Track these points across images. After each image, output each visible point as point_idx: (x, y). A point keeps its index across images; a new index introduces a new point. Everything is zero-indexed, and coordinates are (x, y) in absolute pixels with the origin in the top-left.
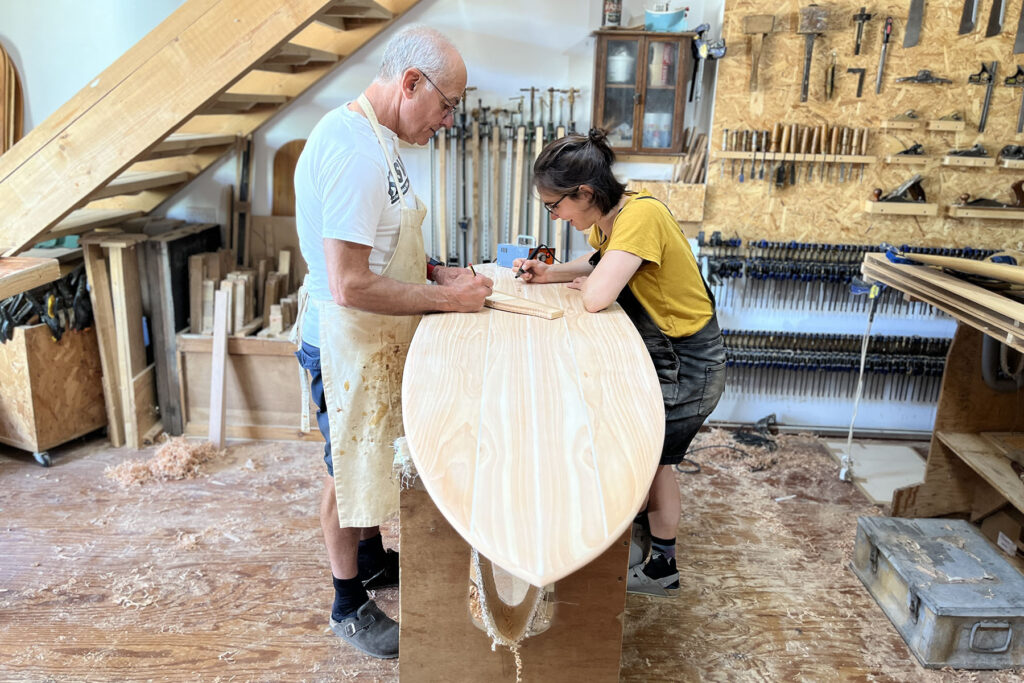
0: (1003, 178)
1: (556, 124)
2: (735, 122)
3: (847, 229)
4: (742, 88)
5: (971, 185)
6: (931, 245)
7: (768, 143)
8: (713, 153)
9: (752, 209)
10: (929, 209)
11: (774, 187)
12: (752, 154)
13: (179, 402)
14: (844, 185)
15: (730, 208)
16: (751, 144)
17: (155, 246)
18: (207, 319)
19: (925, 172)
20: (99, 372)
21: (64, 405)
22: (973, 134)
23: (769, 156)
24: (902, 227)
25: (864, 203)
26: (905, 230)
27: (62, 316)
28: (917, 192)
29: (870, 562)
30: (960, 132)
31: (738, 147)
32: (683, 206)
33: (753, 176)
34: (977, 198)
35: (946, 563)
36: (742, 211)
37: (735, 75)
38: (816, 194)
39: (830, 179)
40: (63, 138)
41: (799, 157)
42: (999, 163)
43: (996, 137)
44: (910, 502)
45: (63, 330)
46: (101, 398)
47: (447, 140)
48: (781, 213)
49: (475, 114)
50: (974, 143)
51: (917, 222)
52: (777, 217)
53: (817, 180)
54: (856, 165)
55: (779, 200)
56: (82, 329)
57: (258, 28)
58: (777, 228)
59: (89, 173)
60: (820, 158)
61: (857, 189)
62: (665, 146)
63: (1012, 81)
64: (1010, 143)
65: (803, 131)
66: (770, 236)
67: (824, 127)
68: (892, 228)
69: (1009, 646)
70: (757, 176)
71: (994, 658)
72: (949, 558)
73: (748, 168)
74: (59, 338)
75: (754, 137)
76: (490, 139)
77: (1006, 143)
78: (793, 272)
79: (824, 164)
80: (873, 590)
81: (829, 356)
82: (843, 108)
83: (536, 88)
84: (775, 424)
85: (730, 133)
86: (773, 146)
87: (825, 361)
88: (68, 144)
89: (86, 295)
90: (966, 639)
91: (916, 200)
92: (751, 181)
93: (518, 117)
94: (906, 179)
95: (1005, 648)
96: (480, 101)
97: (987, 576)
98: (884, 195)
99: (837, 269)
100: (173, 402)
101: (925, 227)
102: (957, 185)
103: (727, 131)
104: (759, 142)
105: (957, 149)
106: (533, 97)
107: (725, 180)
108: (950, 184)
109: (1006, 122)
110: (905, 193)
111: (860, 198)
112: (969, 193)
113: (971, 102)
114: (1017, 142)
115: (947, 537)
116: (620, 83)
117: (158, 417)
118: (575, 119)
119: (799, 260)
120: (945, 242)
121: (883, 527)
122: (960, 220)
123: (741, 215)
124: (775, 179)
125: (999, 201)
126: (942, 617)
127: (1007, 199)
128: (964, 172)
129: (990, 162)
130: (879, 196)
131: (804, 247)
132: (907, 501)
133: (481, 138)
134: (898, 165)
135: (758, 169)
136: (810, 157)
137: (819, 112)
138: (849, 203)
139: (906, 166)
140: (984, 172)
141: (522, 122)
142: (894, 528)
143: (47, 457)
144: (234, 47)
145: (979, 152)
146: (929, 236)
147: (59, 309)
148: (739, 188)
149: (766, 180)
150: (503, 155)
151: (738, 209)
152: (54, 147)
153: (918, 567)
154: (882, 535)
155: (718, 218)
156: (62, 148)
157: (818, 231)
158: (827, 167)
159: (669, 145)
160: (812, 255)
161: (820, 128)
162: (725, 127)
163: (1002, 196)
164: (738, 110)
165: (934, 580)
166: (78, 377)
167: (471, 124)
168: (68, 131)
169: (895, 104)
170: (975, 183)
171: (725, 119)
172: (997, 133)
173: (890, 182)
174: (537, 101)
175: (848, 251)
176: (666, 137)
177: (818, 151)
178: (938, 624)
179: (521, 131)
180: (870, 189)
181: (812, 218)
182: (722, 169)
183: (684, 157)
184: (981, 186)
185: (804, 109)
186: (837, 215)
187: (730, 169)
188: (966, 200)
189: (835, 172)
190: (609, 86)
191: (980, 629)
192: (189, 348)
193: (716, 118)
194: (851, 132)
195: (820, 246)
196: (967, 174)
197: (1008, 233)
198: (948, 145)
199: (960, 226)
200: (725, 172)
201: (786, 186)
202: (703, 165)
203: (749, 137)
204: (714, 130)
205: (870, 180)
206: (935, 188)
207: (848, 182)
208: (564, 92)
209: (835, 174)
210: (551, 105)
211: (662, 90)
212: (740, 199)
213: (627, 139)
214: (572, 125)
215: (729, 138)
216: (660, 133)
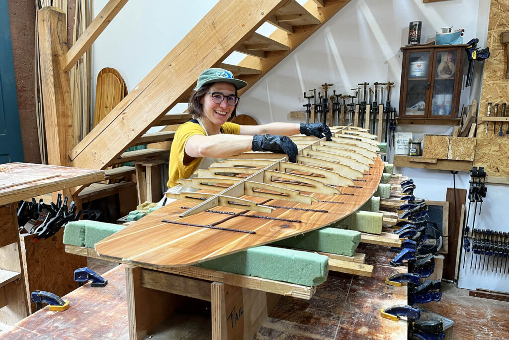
1: (379, 103)
2: (497, 98)
4: (502, 77)
8: (481, 117)
15: (493, 153)
31: (498, 114)
37: (497, 69)
40: (124, 114)
47: (316, 113)
49: (332, 98)
57: (206, 56)
62: (447, 114)
73: (505, 128)
76: (339, 112)
83: (367, 83)
85: (493, 105)
88: (126, 116)
93: (356, 99)
96: (334, 91)
103: (491, 104)
106: (365, 88)
107: (490, 135)
116: (418, 77)
118: (390, 100)
133: (334, 112)
141: (358, 102)
144: (195, 67)
148: (499, 140)
151: (499, 153)
152: (120, 118)
156: (123, 119)
159: (450, 113)
162: (490, 101)
164: (499, 91)
168: (126, 111)
171: (490, 96)
174: (368, 90)
176: (448, 108)
179: (357, 107)
182: (487, 128)
187: (493, 128)
190: (410, 79)
193: (483, 96)
200: (489, 130)
203: (506, 108)
204: (483, 103)
208: (384, 84)
210: (376, 92)
211: (446, 80)
212: (500, 147)
213: (421, 110)
214: (389, 103)
215: (492, 108)
216: (444, 106)
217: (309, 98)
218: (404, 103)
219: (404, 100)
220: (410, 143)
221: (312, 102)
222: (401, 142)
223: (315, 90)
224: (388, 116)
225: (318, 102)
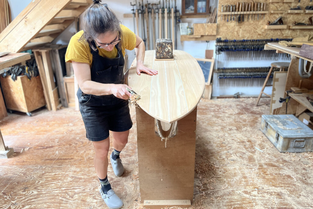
0: (306, 16)
1: (171, 7)
2: (225, 3)
3: (260, 35)
5: (297, 19)
6: (285, 38)
7: (236, 9)
8: (219, 13)
9: (231, 30)
10: (284, 27)
11: (237, 23)
12: (231, 13)
13: (66, 97)
14: (259, 21)
15: (224, 30)
16: (230, 9)
17: (54, 51)
18: (72, 73)
19: (283, 15)
20: (42, 89)
21: (33, 99)
22: (297, 3)
23: (236, 13)
24: (276, 33)
25: (265, 26)
26: (277, 34)
27: (30, 73)
28: (281, 22)
29: (265, 127)
30: (293, 2)
31: (226, 11)
32: (210, 30)
33: (231, 20)
34: (299, 23)
35: (287, 125)
36: (228, 31)
38: (250, 24)
39: (254, 19)
40: (26, 18)
41: (245, 13)
42: (304, 11)
43: (304, 4)
44: (278, 112)
45: (31, 77)
46: (43, 97)
47: (138, 14)
48: (240, 31)
49: (146, 6)
50: (297, 6)
51: (281, 31)
52: (238, 32)
53: (250, 20)
54: (262, 14)
55: (239, 27)
56: (36, 76)
58: (239, 36)
59: (34, 28)
60: (251, 12)
61: (263, 22)
62: (204, 12)
64: (308, 5)
65: (246, 4)
66: (236, 38)
67: (252, 2)
68: (273, 33)
69: (305, 146)
70: (232, 20)
71: (301, 149)
72: (288, 124)
73: (229, 18)
74: (30, 79)
75: (231, 7)
76: (151, 12)
77: (307, 5)
78: (243, 48)
79: (253, 14)
80: (266, 134)
81: (255, 73)
84: (239, 95)
85: (224, 6)
86: (237, 10)
87: (253, 75)
88: (27, 20)
89: (36, 67)
90: (292, 144)
91: (280, 24)
92: (230, 21)
93: (159, 6)
94: (277, 18)
95: (303, 146)
96: (147, 1)
97: (298, 127)
98: (271, 23)
99: (257, 47)
100: (64, 97)
101: (283, 33)
102: (292, 19)
103: (223, 6)
104: (233, 9)
105: (292, 8)
107: (223, 21)
108: (290, 19)
110: (277, 22)
111: (264, 24)
112: (296, 21)
114: (310, 5)
115: (288, 119)
117: (60, 102)
118: (177, 5)
119: (245, 45)
120: (289, 37)
121: (269, 117)
122: (294, 30)
123: (228, 32)
124: (238, 20)
125: (305, 23)
126: (285, 138)
127: (307, 23)
128: (294, 15)
129: (302, 11)
130: (269, 23)
131: (247, 41)
132: (277, 112)
133: (148, 12)
134: (275, 13)
135: (232, 18)
136: (248, 13)
138: (260, 26)
139: (277, 14)
140: (300, 15)
141: (160, 7)
142: (272, 118)
143: (31, 114)
145: (299, 8)
146: (284, 35)
147: (29, 70)
148: (227, 24)
149: (235, 21)
150: (155, 18)
151: (227, 30)
152: (24, 21)
153: (279, 126)
154: (269, 119)
155: (221, 34)
156: (26, 21)
157: (251, 36)
158: (253, 16)
159: (205, 11)
160: (249, 43)
161: (251, 3)
162: (222, 4)
163: (306, 22)
165: (283, 129)
166: (37, 91)
167: (145, 9)
168: (27, 16)
170: (298, 18)
171: (222, 2)
172: (304, 2)
173: (273, 19)
175: (260, 41)
176: (204, 9)
177: (251, 10)
178: (284, 140)
179: (160, 10)
180: (266, 21)
181: (249, 32)
182: (222, 18)
183: (210, 15)
184: (300, 19)
186: (257, 30)
187: (224, 18)
188: (295, 23)
189: (256, 17)
191: (296, 141)
192: (67, 81)
193: (219, 2)
194: (261, 4)
195: (252, 40)
196: (295, 16)
197: (308, 33)
198: (289, 7)
199: (293, 32)
200: (222, 19)
201: (241, 22)
202: (216, 17)
203: (230, 8)
204: (219, 6)
205: (267, 18)
206: (286, 20)
207: (260, 20)
209: (256, 18)
212: (227, 27)
213: (193, 10)
214: (176, 7)
215: (223, 8)
216: (202, 8)
217: (133, 5)
218: (184, 7)
220: (188, 28)
221: (135, 8)
222: (183, 28)
224: (176, 15)
225: (139, 8)
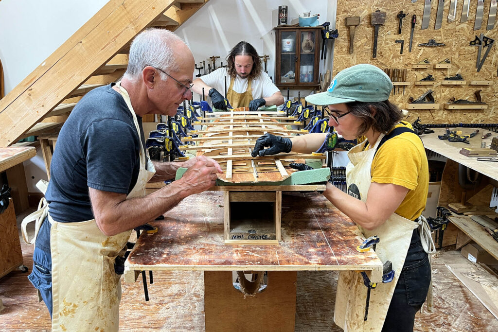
0: (471, 89)
4: (346, 52)
5: (455, 94)
6: (437, 123)
10: (436, 106)
14: (396, 97)
19: (433, 89)
24: (424, 115)
25: (406, 105)
26: (426, 116)
28: (430, 98)
30: (450, 68)
34: (459, 99)
37: (343, 46)
40: (30, 90)
43: (467, 71)
50: (456, 74)
51: (430, 112)
54: (401, 87)
57: (119, 35)
59: (43, 106)
61: (402, 98)
62: (310, 81)
63: (473, 43)
68: (419, 115)
82: (394, 59)
88: (33, 93)
91: (429, 102)
94: (425, 92)
98: (414, 100)
101: (434, 115)
102: (449, 94)
105: (448, 77)
108: (445, 93)
109: (472, 63)
110: (424, 99)
111: (404, 102)
112: (455, 97)
113: (455, 54)
116: (289, 52)
120: (444, 121)
122: (451, 111)
125: (469, 101)
127: (472, 100)
128: (452, 87)
129: (464, 82)
130: (412, 101)
134: (421, 85)
137: (382, 62)
138: (399, 104)
139: (425, 86)
140: (462, 87)
144: (107, 45)
145: (458, 78)
146: (437, 119)
152: (27, 93)
156: (30, 95)
159: (312, 81)
163: (470, 99)
164: (344, 63)
168: (32, 87)
169: (418, 57)
170: (457, 93)
171: (338, 67)
172: (467, 68)
173: (417, 94)
176: (311, 77)
180: (407, 98)
184: (461, 93)
185: (376, 61)
188: (453, 101)
190: (283, 53)
193: (334, 67)
194: (397, 71)
196: (453, 89)
197: (474, 115)
198: (444, 75)
199: (451, 113)
204: (333, 73)
205: (408, 93)
206: (439, 96)
207: (398, 94)
211: (309, 55)
213: (292, 78)
216: (308, 75)
217: (199, 69)
218: (280, 74)
219: (279, 70)
221: (202, 72)
223: (204, 61)
